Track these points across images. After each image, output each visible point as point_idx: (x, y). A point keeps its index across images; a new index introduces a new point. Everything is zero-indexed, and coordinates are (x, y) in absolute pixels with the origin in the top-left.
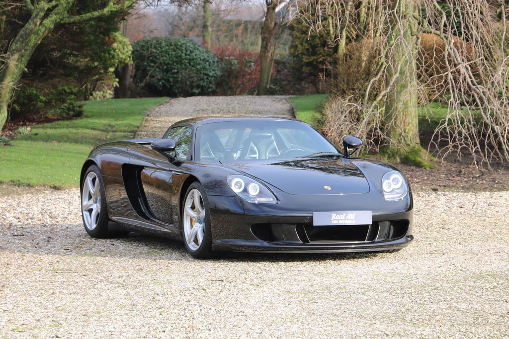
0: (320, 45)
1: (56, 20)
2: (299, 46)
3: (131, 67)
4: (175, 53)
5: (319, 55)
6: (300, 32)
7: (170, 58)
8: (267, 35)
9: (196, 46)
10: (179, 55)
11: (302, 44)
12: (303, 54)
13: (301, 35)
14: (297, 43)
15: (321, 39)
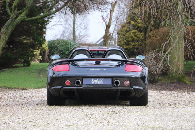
0: (131, 41)
1: (21, 20)
2: (122, 41)
3: (47, 51)
4: (66, 46)
5: (131, 45)
6: (122, 35)
7: (64, 48)
8: (106, 39)
9: (75, 43)
10: (68, 47)
11: (123, 41)
12: (123, 45)
13: (123, 37)
14: (121, 40)
15: (132, 38)
